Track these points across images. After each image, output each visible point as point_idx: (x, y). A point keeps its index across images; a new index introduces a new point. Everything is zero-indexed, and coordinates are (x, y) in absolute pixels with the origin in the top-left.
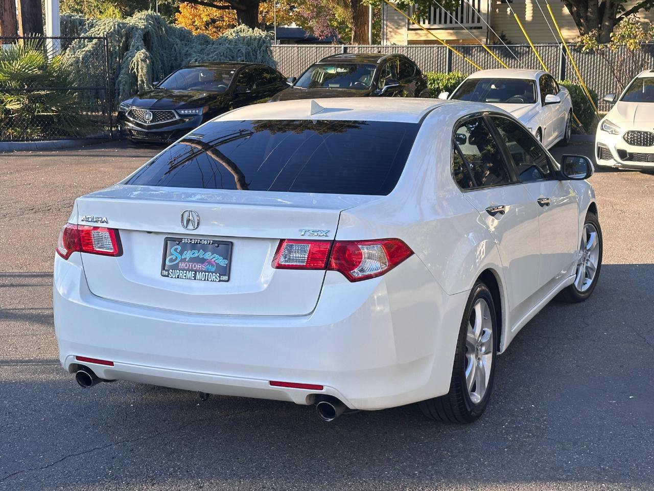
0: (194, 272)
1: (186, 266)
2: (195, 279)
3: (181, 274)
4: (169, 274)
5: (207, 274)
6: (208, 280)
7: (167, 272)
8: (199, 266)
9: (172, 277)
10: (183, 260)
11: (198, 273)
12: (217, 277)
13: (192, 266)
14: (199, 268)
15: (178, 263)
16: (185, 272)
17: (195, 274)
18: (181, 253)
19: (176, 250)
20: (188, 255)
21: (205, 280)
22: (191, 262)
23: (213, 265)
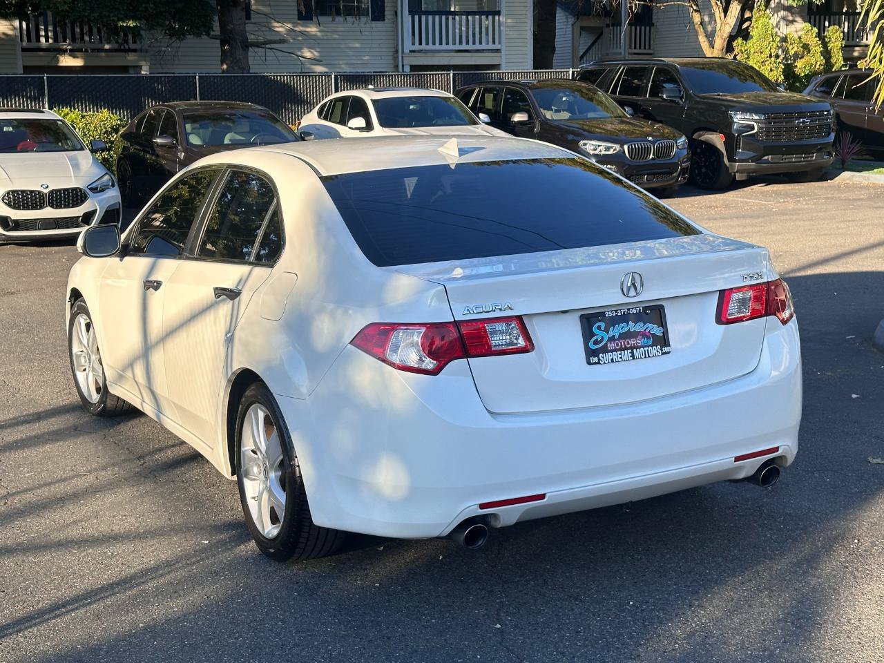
0: (630, 351)
1: (617, 345)
2: (634, 358)
3: (615, 355)
4: (599, 359)
5: (646, 349)
6: (649, 356)
7: (597, 358)
8: (633, 342)
9: (605, 363)
10: (612, 339)
11: (635, 350)
12: (659, 350)
13: (624, 343)
14: (634, 344)
15: (606, 344)
16: (619, 352)
17: (632, 353)
18: (606, 330)
19: (599, 328)
20: (616, 331)
21: (645, 357)
22: (622, 339)
23: (648, 338)
